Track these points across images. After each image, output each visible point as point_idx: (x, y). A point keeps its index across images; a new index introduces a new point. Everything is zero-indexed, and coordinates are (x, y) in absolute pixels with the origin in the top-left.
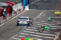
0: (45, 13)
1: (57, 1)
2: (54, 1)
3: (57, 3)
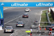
0: (17, 32)
1: (27, 21)
2: (25, 21)
3: (27, 23)
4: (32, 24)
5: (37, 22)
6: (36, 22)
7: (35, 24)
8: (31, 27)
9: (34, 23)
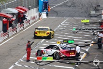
1: (84, 5)
4: (91, 9)
5: (100, 6)
6: (97, 6)
7: (96, 10)
8: (90, 14)
9: (94, 7)
